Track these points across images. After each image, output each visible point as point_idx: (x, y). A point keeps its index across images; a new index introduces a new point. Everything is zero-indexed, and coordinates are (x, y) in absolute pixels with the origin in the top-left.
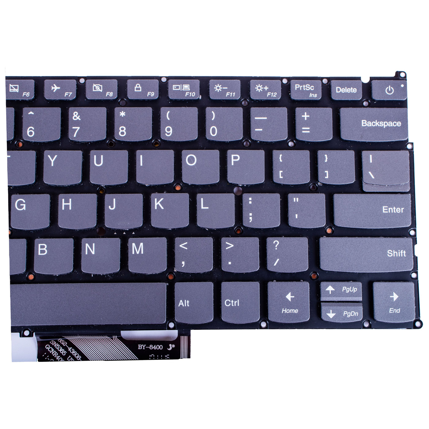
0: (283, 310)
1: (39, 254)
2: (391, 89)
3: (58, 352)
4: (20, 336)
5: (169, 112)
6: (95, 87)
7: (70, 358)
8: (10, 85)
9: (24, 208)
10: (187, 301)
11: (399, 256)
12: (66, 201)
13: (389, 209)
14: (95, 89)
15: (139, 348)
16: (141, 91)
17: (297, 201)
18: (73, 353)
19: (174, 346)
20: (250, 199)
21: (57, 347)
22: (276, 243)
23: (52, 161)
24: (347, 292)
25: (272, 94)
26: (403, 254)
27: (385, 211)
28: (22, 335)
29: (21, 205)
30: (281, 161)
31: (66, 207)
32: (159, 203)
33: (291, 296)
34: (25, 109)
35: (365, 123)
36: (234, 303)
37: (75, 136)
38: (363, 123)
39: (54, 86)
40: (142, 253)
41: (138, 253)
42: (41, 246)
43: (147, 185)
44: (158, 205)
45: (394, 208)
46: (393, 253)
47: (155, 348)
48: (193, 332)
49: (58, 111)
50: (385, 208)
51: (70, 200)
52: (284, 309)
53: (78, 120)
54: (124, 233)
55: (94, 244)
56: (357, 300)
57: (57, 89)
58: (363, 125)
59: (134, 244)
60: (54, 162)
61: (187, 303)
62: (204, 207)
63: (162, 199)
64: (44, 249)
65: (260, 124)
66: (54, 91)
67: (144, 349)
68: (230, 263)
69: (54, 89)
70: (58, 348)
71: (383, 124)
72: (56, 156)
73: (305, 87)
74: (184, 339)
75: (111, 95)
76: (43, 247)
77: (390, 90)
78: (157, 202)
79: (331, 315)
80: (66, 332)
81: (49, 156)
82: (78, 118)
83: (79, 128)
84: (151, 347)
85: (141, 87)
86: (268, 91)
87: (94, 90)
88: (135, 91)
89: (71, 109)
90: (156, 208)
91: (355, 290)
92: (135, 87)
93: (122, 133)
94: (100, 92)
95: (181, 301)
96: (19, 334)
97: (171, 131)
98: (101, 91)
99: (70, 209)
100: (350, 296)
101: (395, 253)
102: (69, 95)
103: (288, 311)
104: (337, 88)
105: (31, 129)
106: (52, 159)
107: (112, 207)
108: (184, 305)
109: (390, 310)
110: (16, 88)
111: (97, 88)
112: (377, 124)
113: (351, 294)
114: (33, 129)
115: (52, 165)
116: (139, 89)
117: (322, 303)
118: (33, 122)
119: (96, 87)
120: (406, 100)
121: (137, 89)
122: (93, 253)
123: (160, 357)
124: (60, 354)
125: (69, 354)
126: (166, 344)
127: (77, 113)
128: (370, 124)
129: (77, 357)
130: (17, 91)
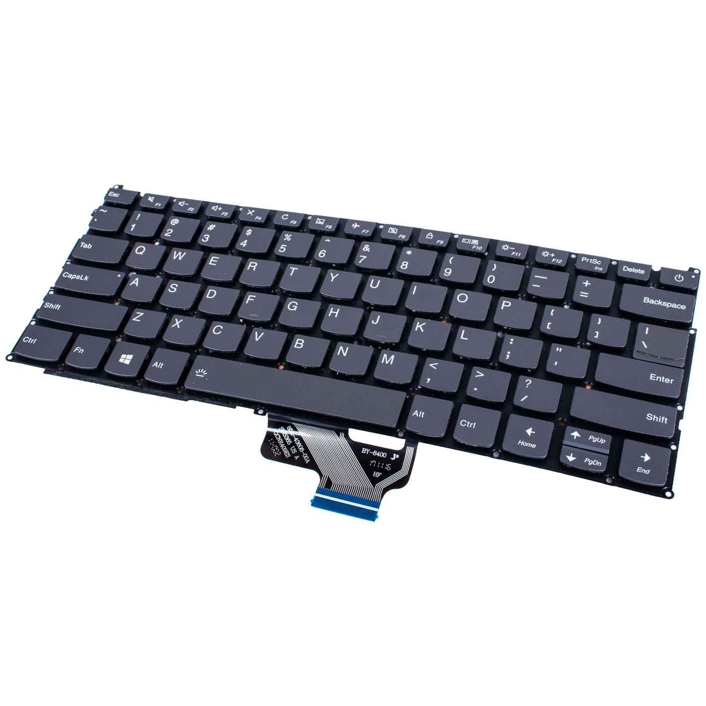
0: (520, 442)
1: (295, 347)
2: (681, 277)
3: (284, 440)
4: (254, 413)
5: (453, 258)
6: (391, 230)
7: (294, 448)
8: (318, 219)
9: (295, 309)
10: (422, 412)
11: (660, 421)
12: (335, 310)
13: (658, 377)
15: (362, 452)
16: (431, 239)
17: (560, 351)
18: (297, 444)
19: (398, 456)
20: (512, 340)
21: (285, 435)
22: (528, 382)
23: (333, 278)
24: (594, 441)
25: (558, 260)
26: (664, 420)
27: (652, 378)
28: (256, 412)
29: (293, 306)
30: (552, 314)
31: (333, 314)
32: (420, 326)
33: (532, 431)
34: (324, 237)
35: (646, 300)
36: (469, 425)
37: (360, 262)
38: (645, 300)
39: (355, 224)
40: (391, 363)
41: (387, 363)
42: (299, 341)
43: (413, 311)
44: (419, 328)
45: (663, 378)
46: (653, 417)
47: (378, 454)
48: (420, 445)
49: (351, 242)
50: (653, 376)
51: (339, 310)
52: (522, 441)
55: (348, 348)
56: (603, 452)
57: (357, 227)
58: (644, 301)
59: (385, 355)
61: (421, 414)
62: (463, 337)
63: (424, 324)
64: (301, 344)
65: (538, 281)
66: (354, 227)
67: (367, 453)
68: (476, 389)
70: (285, 437)
71: (667, 305)
72: (337, 275)
73: (592, 261)
74: (410, 450)
75: (403, 237)
76: (301, 342)
77: (679, 278)
78: (419, 325)
79: (571, 458)
81: (331, 274)
82: (368, 250)
83: (366, 257)
84: (375, 453)
85: (432, 236)
86: (554, 257)
87: (389, 232)
88: (427, 238)
89: (364, 242)
90: (416, 330)
91: (602, 441)
92: (427, 235)
93: (404, 267)
94: (394, 234)
95: (417, 411)
96: (253, 410)
97: (450, 272)
98: (396, 233)
99: (336, 317)
100: (595, 446)
101: (656, 419)
102: (366, 233)
103: (525, 444)
104: (624, 267)
105: (323, 252)
106: (334, 276)
107: (375, 322)
108: (419, 415)
109: (638, 469)
110: (322, 221)
111: (393, 230)
112: (660, 303)
113: (597, 444)
114: (325, 252)
117: (563, 446)
118: (327, 246)
120: (697, 290)
121: (429, 236)
122: (345, 355)
123: (381, 465)
124: (285, 442)
125: (293, 444)
126: (390, 452)
127: (368, 246)
128: (652, 302)
129: (300, 449)
130: (322, 223)
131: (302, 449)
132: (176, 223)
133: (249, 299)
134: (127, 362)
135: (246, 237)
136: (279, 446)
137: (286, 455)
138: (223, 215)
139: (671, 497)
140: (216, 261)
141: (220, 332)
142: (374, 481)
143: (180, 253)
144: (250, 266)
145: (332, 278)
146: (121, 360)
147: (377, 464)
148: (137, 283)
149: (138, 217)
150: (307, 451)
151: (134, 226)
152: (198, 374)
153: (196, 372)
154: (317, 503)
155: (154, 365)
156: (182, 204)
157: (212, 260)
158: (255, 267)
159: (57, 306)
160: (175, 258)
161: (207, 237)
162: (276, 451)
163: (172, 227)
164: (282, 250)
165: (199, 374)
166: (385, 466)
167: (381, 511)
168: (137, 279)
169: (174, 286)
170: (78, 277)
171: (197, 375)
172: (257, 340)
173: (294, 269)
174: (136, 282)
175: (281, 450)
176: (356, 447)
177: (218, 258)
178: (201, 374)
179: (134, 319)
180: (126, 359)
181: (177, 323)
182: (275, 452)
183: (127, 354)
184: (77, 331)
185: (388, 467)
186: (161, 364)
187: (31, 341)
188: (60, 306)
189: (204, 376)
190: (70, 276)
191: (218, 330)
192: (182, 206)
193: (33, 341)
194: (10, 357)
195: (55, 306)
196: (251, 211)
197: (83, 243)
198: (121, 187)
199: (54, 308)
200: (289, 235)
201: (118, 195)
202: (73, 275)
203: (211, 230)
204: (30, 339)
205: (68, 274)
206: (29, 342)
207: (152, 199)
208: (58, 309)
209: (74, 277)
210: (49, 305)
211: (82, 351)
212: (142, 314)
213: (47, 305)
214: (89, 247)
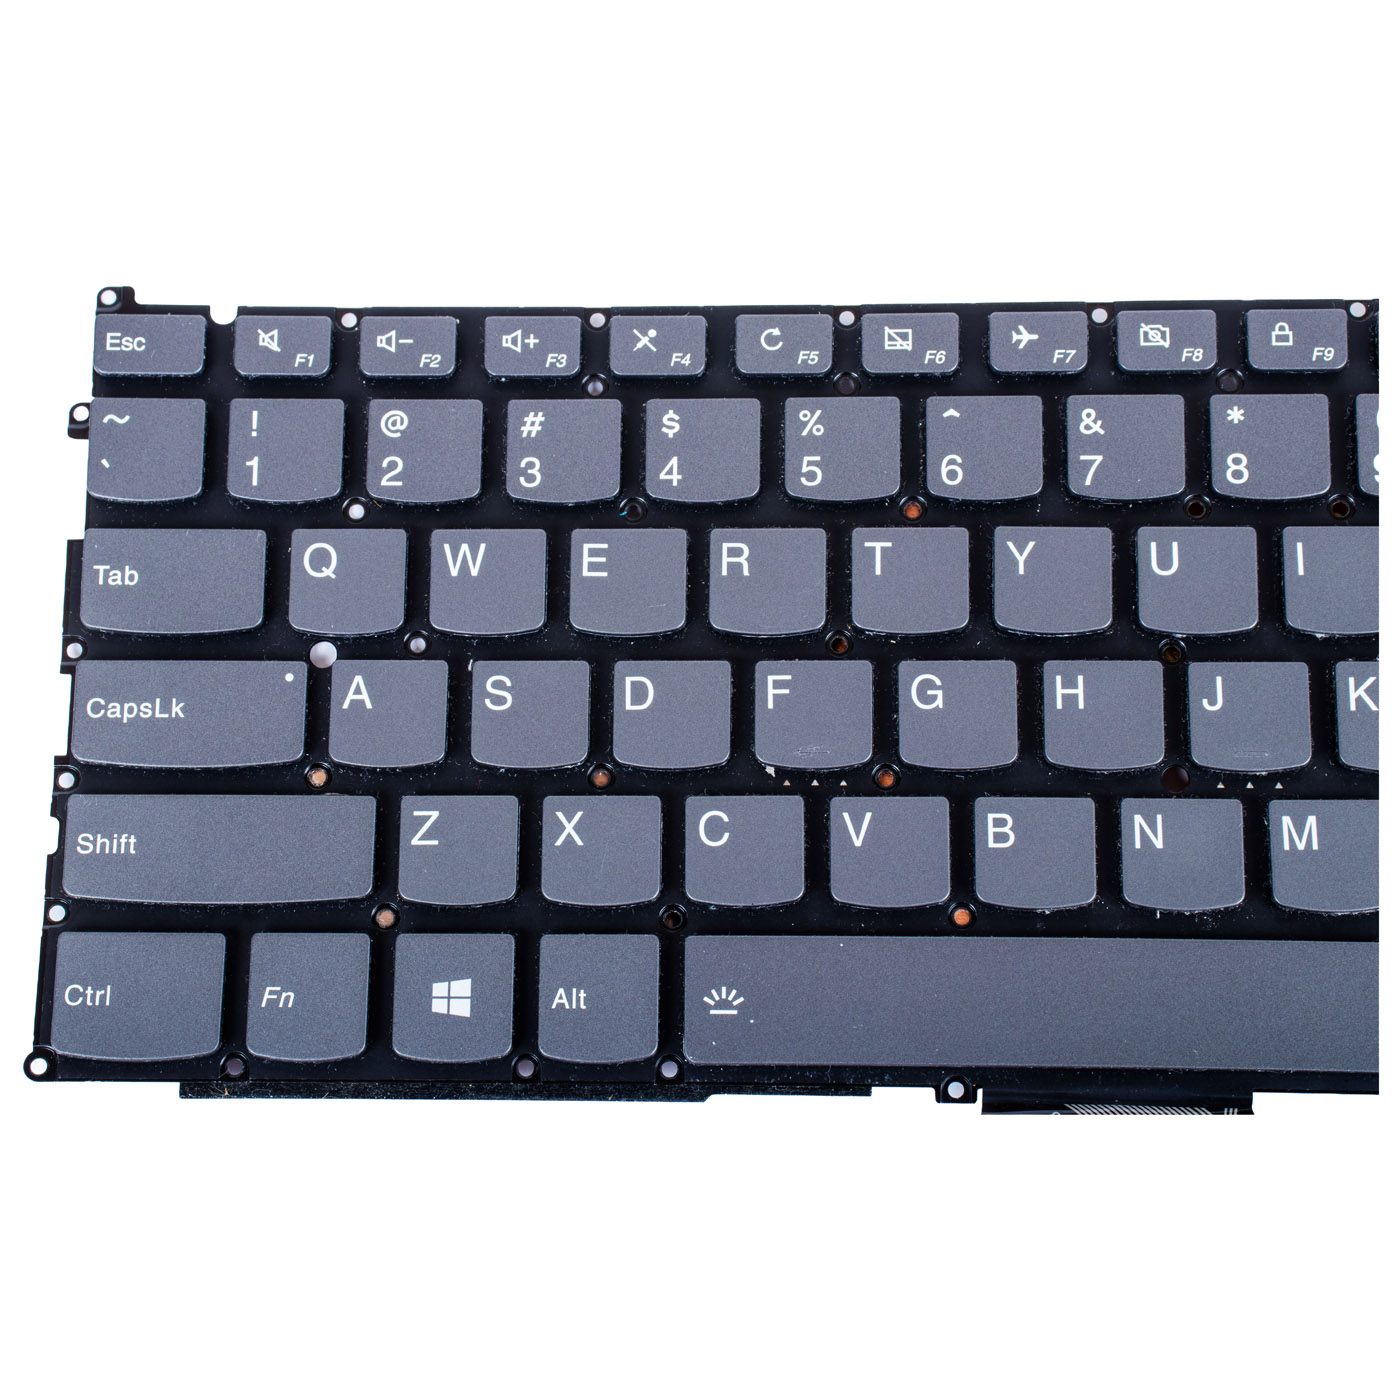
1: (991, 844)
4: (937, 1099)
6: (1146, 334)
8: (887, 330)
9: (939, 702)
12: (1069, 683)
14: (1146, 339)
16: (1290, 343)
23: (1021, 559)
29: (930, 692)
31: (1070, 700)
32: (1361, 691)
34: (933, 402)
37: (1088, 482)
39: (1019, 333)
40: (1315, 847)
41: (1301, 846)
42: (995, 820)
43: (1319, 636)
44: (1359, 700)
49: (1032, 406)
51: (1080, 679)
53: (1096, 433)
54: (1250, 786)
55: (1159, 818)
57: (1030, 341)
59: (1286, 821)
60: (1025, 562)
63: (1371, 679)
64: (1006, 830)
66: (1021, 346)
69: (1019, 342)
72: (1031, 544)
75: (1197, 356)
76: (1002, 822)
78: (1356, 689)
80: (1080, 1091)
81: (1010, 544)
82: (1097, 428)
83: (1099, 458)
85: (1291, 333)
87: (1142, 343)
88: (1274, 343)
89: (1073, 400)
90: (1353, 707)
92: (1274, 334)
93: (1237, 474)
94: (1162, 347)
98: (1167, 344)
99: (1081, 706)
102: (1068, 357)
105: (952, 462)
106: (1021, 553)
107: (1213, 702)
110: (904, 337)
111: (1154, 335)
114: (959, 460)
115: (1021, 571)
116: (1285, 338)
118: (960, 438)
119: (1151, 333)
121: (1279, 338)
122: (1159, 844)
127: (1093, 414)
130: (908, 346)
132: (399, 427)
133: (771, 692)
134: (462, 1009)
135: (671, 447)
138: (553, 365)
140: (603, 560)
141: (726, 836)
143: (465, 548)
144: (726, 560)
145: (1016, 563)
146: (439, 1007)
148: (365, 696)
149: (255, 427)
151: (254, 463)
152: (716, 1007)
153: (706, 999)
155: (557, 1001)
156: (389, 341)
157: (586, 559)
158: (742, 560)
159: (123, 840)
160: (454, 572)
161: (531, 465)
163: (392, 447)
164: (811, 476)
165: (717, 1005)
168: (358, 679)
169: (498, 685)
170: (146, 710)
171: (712, 1012)
172: (858, 843)
173: (878, 546)
174: (358, 691)
177: (605, 546)
178: (724, 1004)
179: (415, 841)
180: (453, 998)
181: (570, 828)
183: (449, 978)
184: (236, 924)
186: (578, 993)
187: (93, 997)
188: (133, 840)
189: (735, 1012)
190: (115, 711)
191: (715, 828)
192: (393, 349)
193: (103, 997)
194: (40, 1066)
195: (115, 841)
196: (645, 334)
197: (102, 568)
198: (125, 295)
199: (115, 851)
200: (813, 414)
201: (140, 344)
202: (126, 706)
203: (533, 435)
204: (89, 991)
205: (103, 702)
206: (89, 1003)
207: (272, 338)
208: (132, 851)
209: (131, 710)
210: (94, 843)
211: (288, 998)
212: (435, 815)
213: (86, 844)
214: (131, 578)
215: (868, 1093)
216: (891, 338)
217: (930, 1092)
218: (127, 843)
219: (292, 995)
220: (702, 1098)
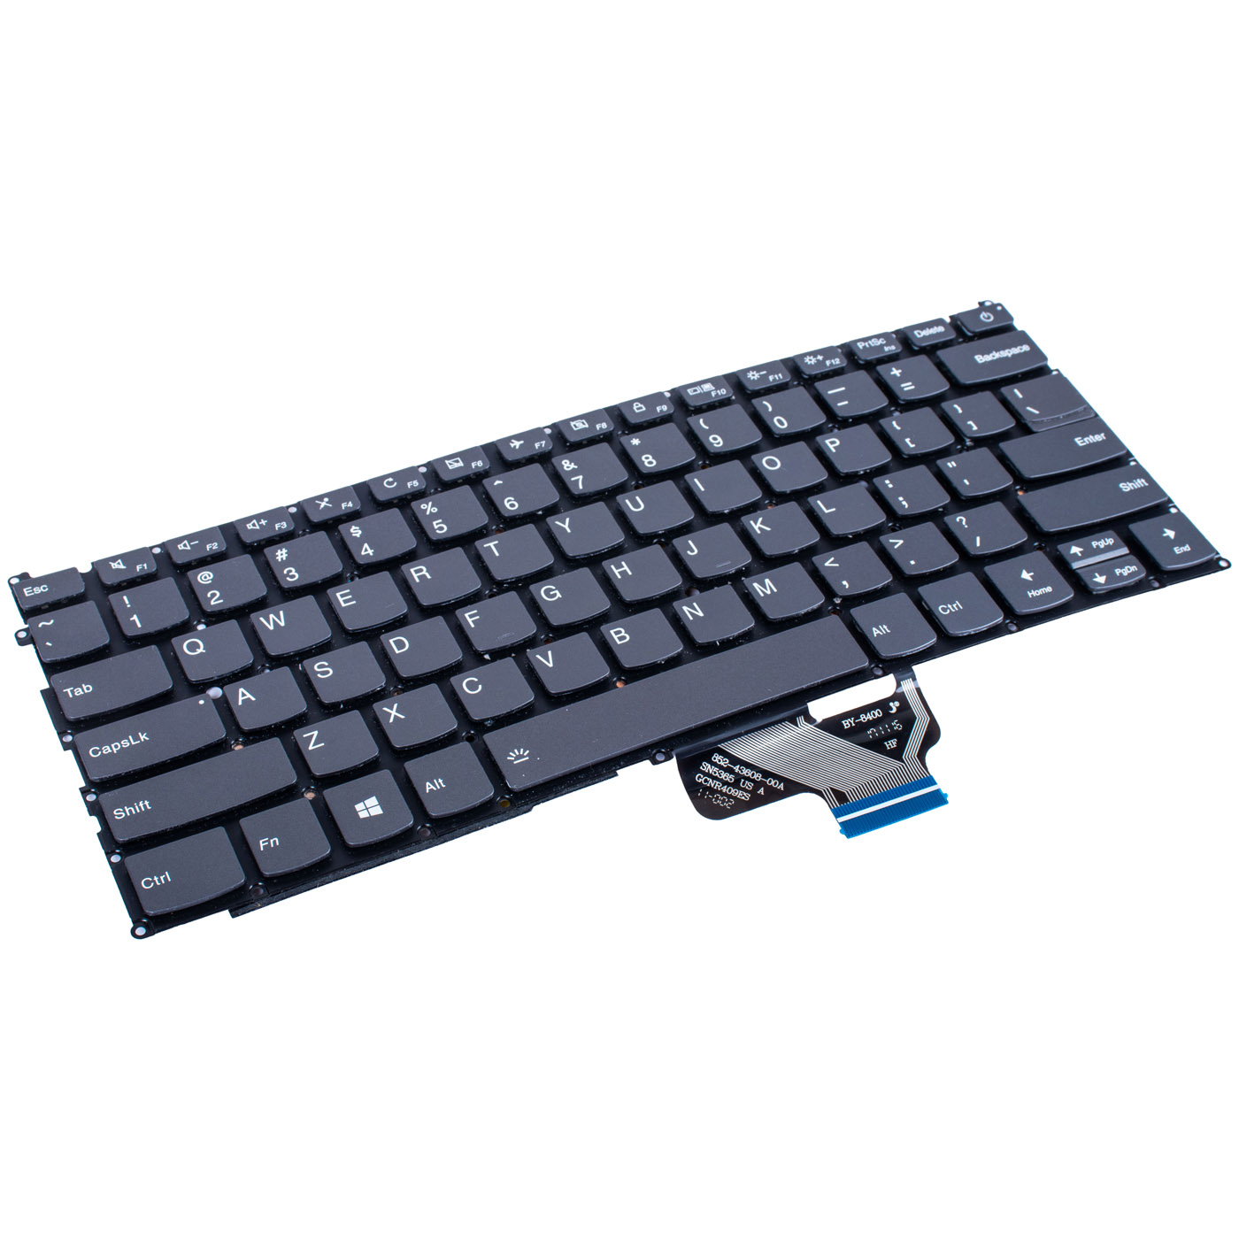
0: (1029, 594)
1: (619, 643)
2: (987, 315)
3: (721, 780)
4: (653, 764)
5: (701, 420)
6: (575, 425)
7: (744, 783)
8: (448, 465)
9: (559, 596)
10: (882, 627)
11: (1139, 486)
12: (619, 566)
13: (1085, 439)
14: (576, 427)
15: (846, 727)
16: (644, 410)
17: (955, 465)
18: (745, 773)
19: (897, 704)
20: (887, 482)
21: (715, 773)
22: (961, 520)
23: (566, 526)
24: (1102, 546)
25: (833, 361)
26: (1142, 483)
27: (1081, 443)
28: (655, 762)
29: (552, 593)
30: (898, 428)
31: (623, 573)
32: (759, 524)
33: (1028, 573)
34: (486, 481)
35: (979, 359)
36: (953, 608)
37: (581, 488)
38: (977, 359)
39: (513, 443)
40: (775, 590)
41: (769, 592)
42: (614, 632)
43: (726, 512)
44: (760, 528)
46: (1127, 486)
47: (870, 717)
49: (536, 468)
50: (1078, 440)
51: (623, 563)
52: (1031, 592)
53: (574, 469)
54: (729, 578)
55: (694, 604)
56: (1123, 553)
57: (521, 445)
58: (979, 362)
59: (756, 585)
60: (569, 526)
61: (884, 629)
62: (827, 510)
63: (760, 519)
64: (623, 634)
65: (840, 396)
66: (517, 447)
67: (853, 725)
68: (912, 563)
69: (515, 445)
70: (717, 774)
71: (1006, 353)
72: (568, 520)
73: (873, 343)
74: (908, 687)
75: (604, 426)
76: (620, 632)
77: (985, 317)
78: (756, 524)
79: (1101, 580)
80: (720, 735)
81: (557, 523)
82: (573, 466)
83: (581, 477)
84: (863, 718)
85: (642, 406)
86: (824, 360)
87: (576, 430)
88: (637, 413)
89: (555, 460)
90: (759, 532)
91: (1110, 541)
92: (634, 408)
93: (650, 463)
94: (585, 428)
95: (874, 629)
97: (720, 440)
98: (587, 427)
99: (630, 574)
100: (1109, 551)
101: (1131, 486)
102: (543, 446)
103: (1037, 593)
104: (914, 333)
105: (509, 501)
106: (564, 524)
108: (882, 632)
109: (1176, 550)
110: (457, 461)
111: (579, 425)
112: (996, 355)
113: (1108, 549)
114: (513, 499)
115: (569, 532)
116: (640, 408)
117: (1078, 571)
118: (507, 491)
119: (577, 424)
120: (1015, 323)
121: (638, 409)
122: (701, 614)
123: (885, 729)
124: (725, 783)
125: (739, 778)
126: (883, 704)
127: (568, 462)
128: (988, 358)
129: (755, 777)
130: (461, 464)
131: (757, 777)
132: (208, 578)
133: (470, 620)
134: (377, 811)
135: (360, 542)
136: (721, 792)
137: (743, 798)
138: (279, 528)
139: (1229, 565)
140: (350, 597)
141: (480, 686)
142: (897, 754)
143: (272, 616)
144: (415, 576)
145: (565, 529)
146: (363, 815)
147: (879, 731)
148: (249, 696)
149: (127, 603)
150: (766, 774)
151: (135, 618)
152: (515, 760)
153: (509, 758)
154: (851, 829)
155: (428, 789)
156: (186, 546)
157: (341, 600)
158: (424, 573)
159: (141, 805)
160: (271, 628)
161: (291, 571)
162: (723, 801)
163: (209, 587)
164: (441, 528)
165: (517, 758)
166: (891, 727)
167: (942, 784)
168: (241, 690)
169: (321, 666)
170: (125, 743)
171: (515, 762)
172: (551, 665)
173: (491, 545)
174: (244, 695)
175: (730, 797)
176: (832, 726)
177: (348, 591)
178: (520, 757)
179: (311, 748)
180: (369, 808)
181: (394, 712)
182: (722, 803)
183: (362, 799)
184: (229, 819)
185: (897, 726)
186: (437, 781)
187: (160, 880)
188: (147, 803)
189: (527, 758)
190: (107, 750)
191: (472, 686)
192: (189, 548)
193: (166, 879)
194: (141, 931)
195: (137, 807)
196: (323, 501)
197: (69, 690)
198: (24, 577)
199: (138, 811)
200: (428, 505)
201: (44, 588)
202: (113, 745)
203: (284, 559)
204: (156, 878)
205: (98, 748)
206: (158, 884)
207: (119, 563)
208: (149, 808)
209: (116, 746)
210: (124, 811)
211: (275, 842)
212: (316, 733)
213: (119, 814)
214: (88, 689)
215: (616, 775)
216: (450, 464)
217: (647, 763)
218: (144, 805)
219: (276, 839)
220: (529, 810)
